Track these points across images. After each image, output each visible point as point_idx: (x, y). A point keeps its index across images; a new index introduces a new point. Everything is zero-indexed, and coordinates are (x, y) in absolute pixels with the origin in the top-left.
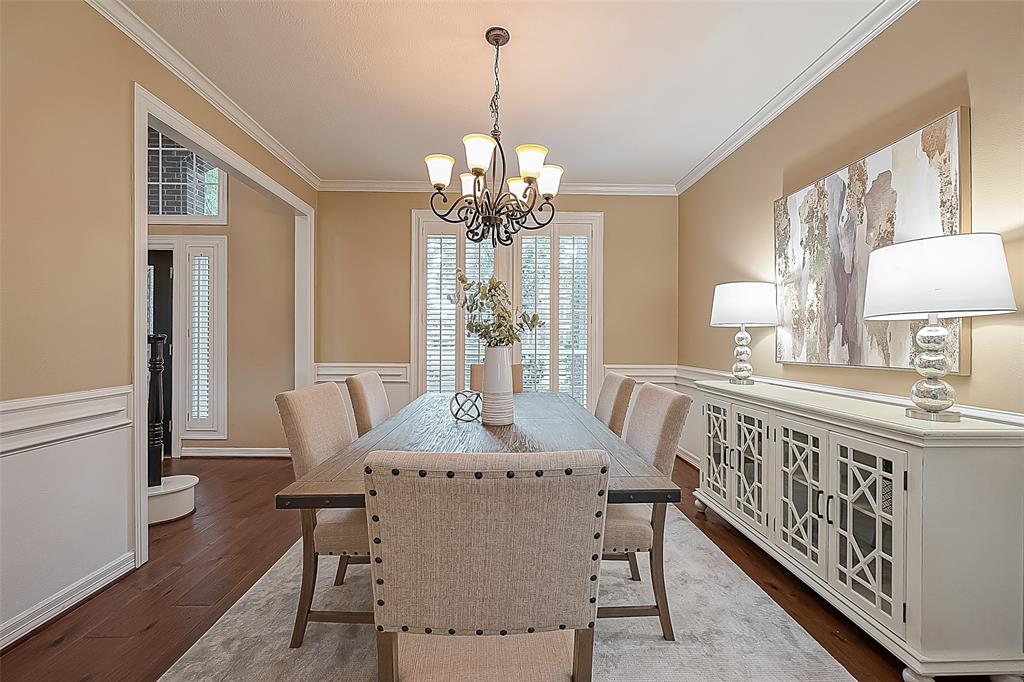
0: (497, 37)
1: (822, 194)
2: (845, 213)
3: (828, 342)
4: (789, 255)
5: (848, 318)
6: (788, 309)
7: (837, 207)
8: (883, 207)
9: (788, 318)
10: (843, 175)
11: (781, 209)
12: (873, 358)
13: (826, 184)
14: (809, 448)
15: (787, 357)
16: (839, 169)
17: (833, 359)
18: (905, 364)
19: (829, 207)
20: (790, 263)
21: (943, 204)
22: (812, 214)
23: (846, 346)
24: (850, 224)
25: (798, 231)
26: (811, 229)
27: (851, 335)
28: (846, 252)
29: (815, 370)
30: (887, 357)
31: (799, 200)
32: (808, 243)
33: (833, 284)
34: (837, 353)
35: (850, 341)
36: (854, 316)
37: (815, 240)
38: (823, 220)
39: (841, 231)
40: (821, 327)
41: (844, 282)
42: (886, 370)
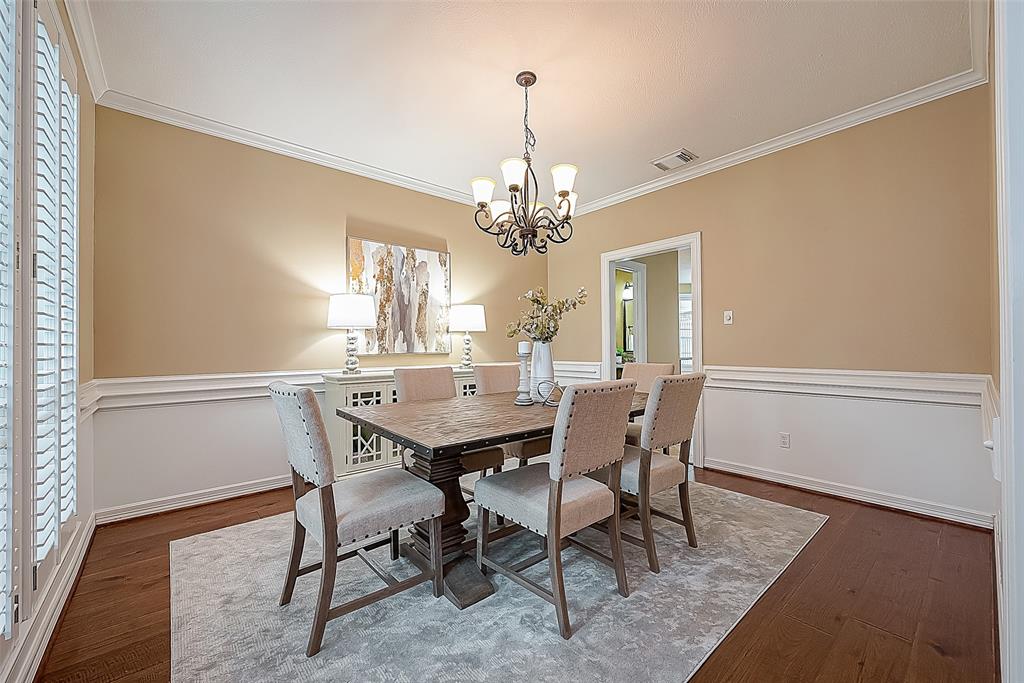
0: (527, 79)
1: (389, 253)
2: (404, 271)
3: (394, 340)
4: (364, 280)
5: (407, 328)
7: (400, 266)
8: (424, 278)
10: (403, 250)
12: (419, 348)
13: (393, 249)
15: (362, 351)
16: (401, 245)
17: (397, 351)
18: (433, 351)
19: (394, 263)
20: (364, 287)
22: (382, 262)
23: (405, 343)
24: (407, 279)
25: (370, 271)
26: (381, 271)
27: (408, 337)
28: (405, 292)
29: (385, 353)
31: (371, 248)
32: (379, 278)
33: (397, 307)
34: (400, 347)
35: (407, 340)
36: (410, 328)
37: (385, 277)
38: (391, 269)
39: (402, 281)
40: (389, 332)
41: (403, 309)
42: (426, 355)
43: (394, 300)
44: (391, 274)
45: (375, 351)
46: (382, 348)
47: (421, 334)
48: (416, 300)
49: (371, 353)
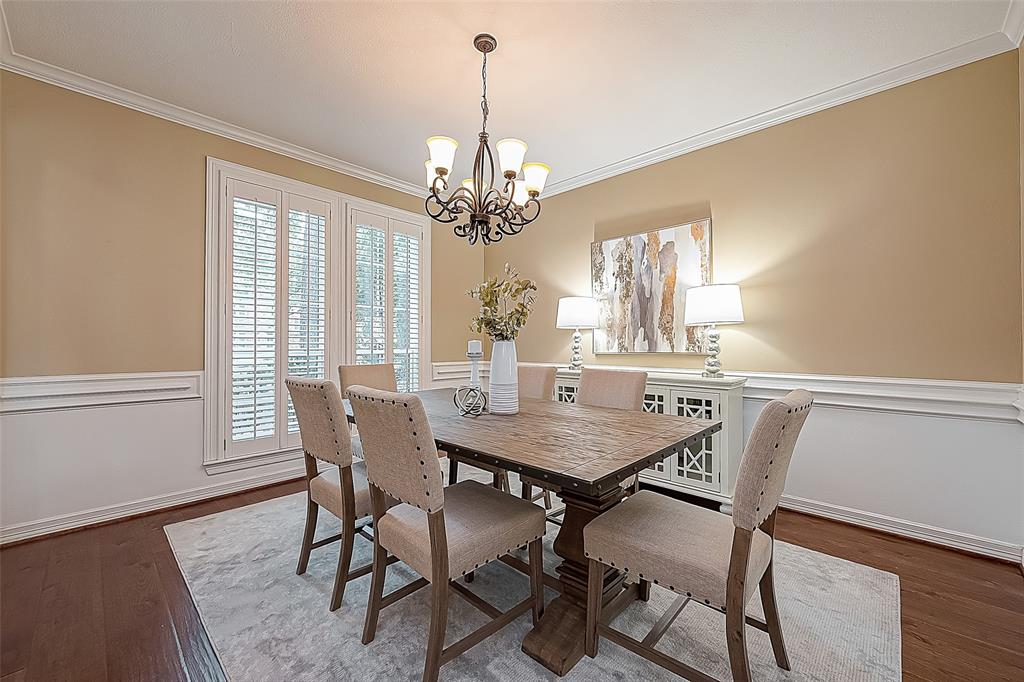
0: (485, 44)
1: (629, 245)
2: (645, 260)
3: (634, 338)
4: (604, 281)
5: (648, 324)
6: (603, 318)
7: (640, 256)
8: (670, 262)
9: (604, 323)
10: (644, 237)
11: (597, 250)
12: (663, 346)
13: (632, 240)
14: (656, 403)
15: (602, 349)
16: (641, 232)
17: (637, 349)
18: (683, 350)
19: (634, 254)
20: (605, 287)
21: (702, 266)
22: (621, 258)
23: (647, 341)
24: (649, 268)
25: (611, 267)
26: (621, 267)
27: (650, 335)
28: (646, 284)
29: (625, 353)
30: (672, 347)
31: (611, 246)
32: (618, 275)
33: (637, 303)
34: (640, 345)
35: (649, 338)
36: (652, 323)
37: (624, 274)
38: (630, 262)
39: (643, 271)
40: (629, 330)
41: (645, 302)
42: (672, 354)
43: (634, 295)
44: (631, 267)
45: (615, 349)
46: (621, 346)
47: (667, 331)
48: (659, 290)
49: (611, 351)
